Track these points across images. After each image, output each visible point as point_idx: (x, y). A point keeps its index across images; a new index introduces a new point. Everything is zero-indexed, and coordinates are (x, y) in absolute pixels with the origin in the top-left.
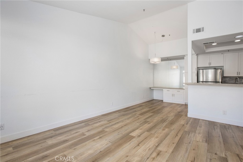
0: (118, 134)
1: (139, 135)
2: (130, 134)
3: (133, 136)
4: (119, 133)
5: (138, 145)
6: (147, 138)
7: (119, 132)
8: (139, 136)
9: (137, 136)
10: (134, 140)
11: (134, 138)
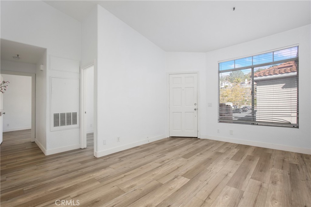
0: (208, 180)
1: (176, 179)
2: (190, 180)
3: (185, 177)
4: (206, 182)
5: (178, 168)
6: (167, 174)
7: (207, 184)
8: (176, 177)
9: (179, 177)
10: (183, 173)
11: (183, 174)
